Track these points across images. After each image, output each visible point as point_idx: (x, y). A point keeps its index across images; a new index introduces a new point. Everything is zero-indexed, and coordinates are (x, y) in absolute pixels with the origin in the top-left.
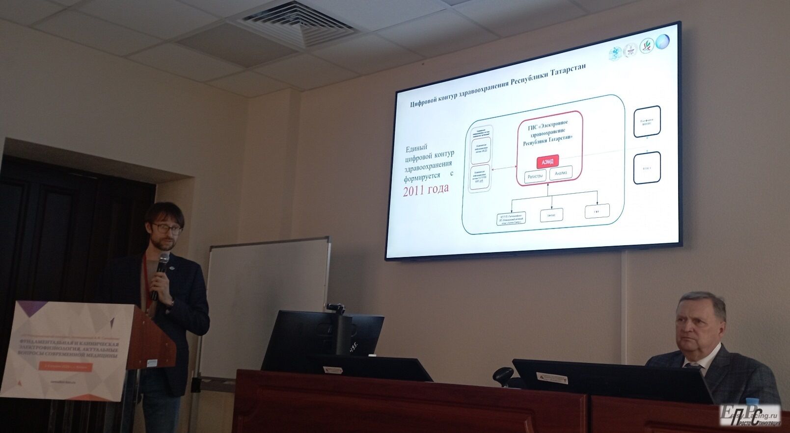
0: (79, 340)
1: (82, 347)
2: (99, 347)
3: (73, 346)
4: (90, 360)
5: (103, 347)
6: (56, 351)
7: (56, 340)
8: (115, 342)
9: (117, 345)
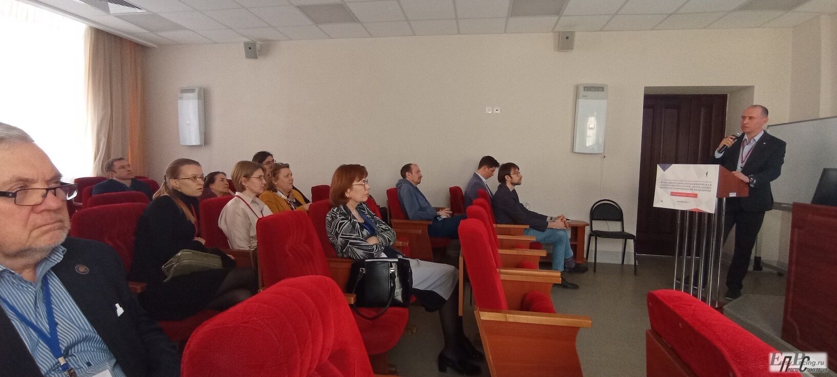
0: (690, 182)
1: (691, 186)
2: (701, 186)
3: (687, 185)
4: (696, 192)
5: (702, 186)
6: (678, 187)
7: (678, 182)
8: (710, 184)
9: (711, 185)
